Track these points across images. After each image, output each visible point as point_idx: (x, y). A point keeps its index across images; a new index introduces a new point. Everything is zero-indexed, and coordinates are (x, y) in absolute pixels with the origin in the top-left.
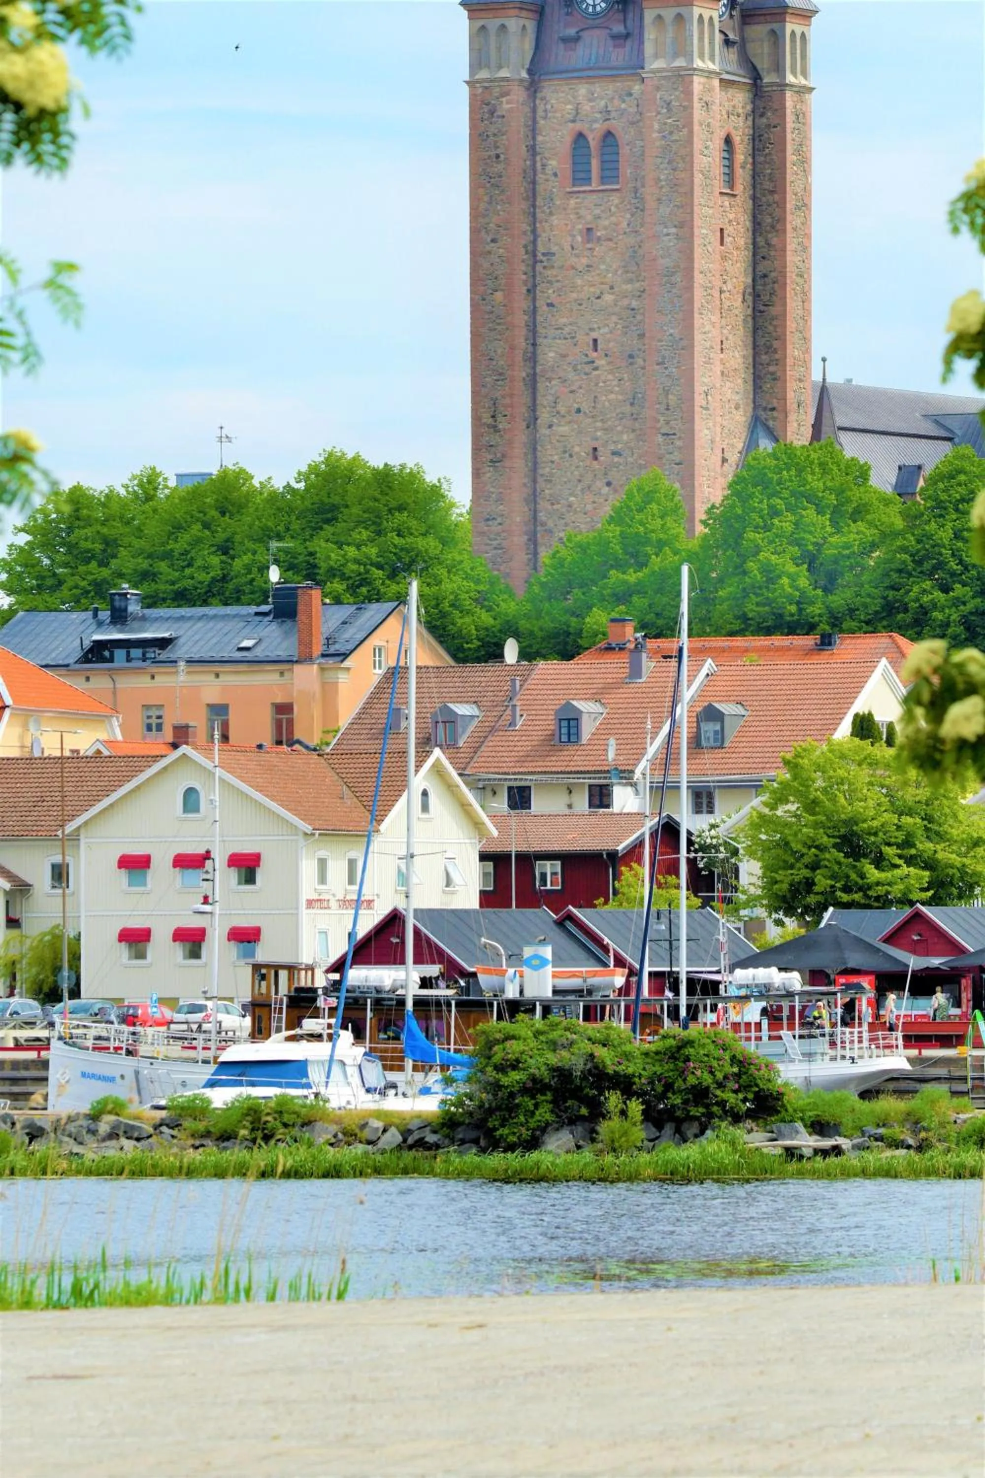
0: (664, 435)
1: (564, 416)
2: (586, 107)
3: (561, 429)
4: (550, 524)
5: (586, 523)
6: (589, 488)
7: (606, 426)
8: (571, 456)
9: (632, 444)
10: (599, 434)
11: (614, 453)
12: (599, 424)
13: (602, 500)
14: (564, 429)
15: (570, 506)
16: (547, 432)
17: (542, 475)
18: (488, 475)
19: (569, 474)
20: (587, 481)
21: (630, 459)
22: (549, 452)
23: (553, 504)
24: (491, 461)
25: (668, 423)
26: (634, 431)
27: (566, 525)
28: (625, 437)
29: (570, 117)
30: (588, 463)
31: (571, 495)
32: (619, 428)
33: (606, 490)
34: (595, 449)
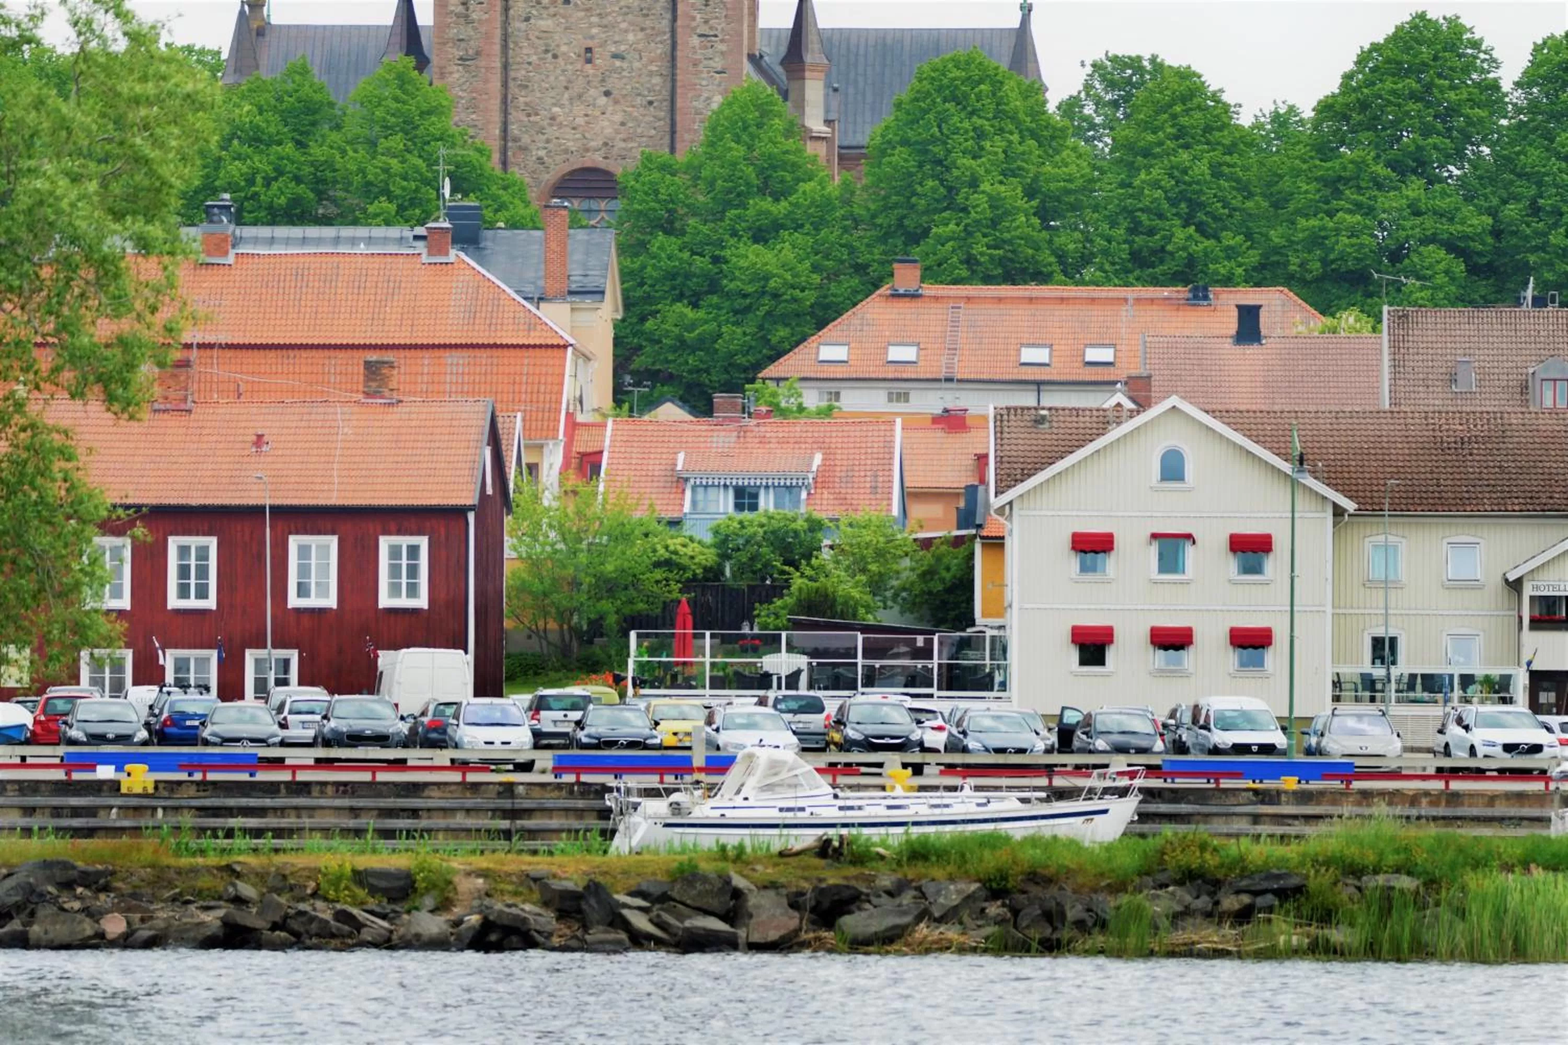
0: (701, 36)
1: (545, 8)
3: (541, 23)
4: (526, 139)
5: (575, 140)
6: (580, 96)
7: (605, 21)
8: (555, 56)
9: (640, 46)
10: (594, 31)
11: (615, 56)
12: (594, 19)
13: (597, 113)
14: (546, 24)
15: (553, 118)
16: (523, 26)
17: (514, 79)
18: (456, 75)
19: (552, 78)
20: (576, 89)
21: (637, 65)
22: (525, 51)
23: (529, 115)
24: (461, 59)
25: (706, 22)
26: (642, 29)
27: (548, 141)
28: (631, 37)
30: (579, 66)
31: (555, 105)
32: (624, 26)
33: (603, 100)
34: (589, 50)
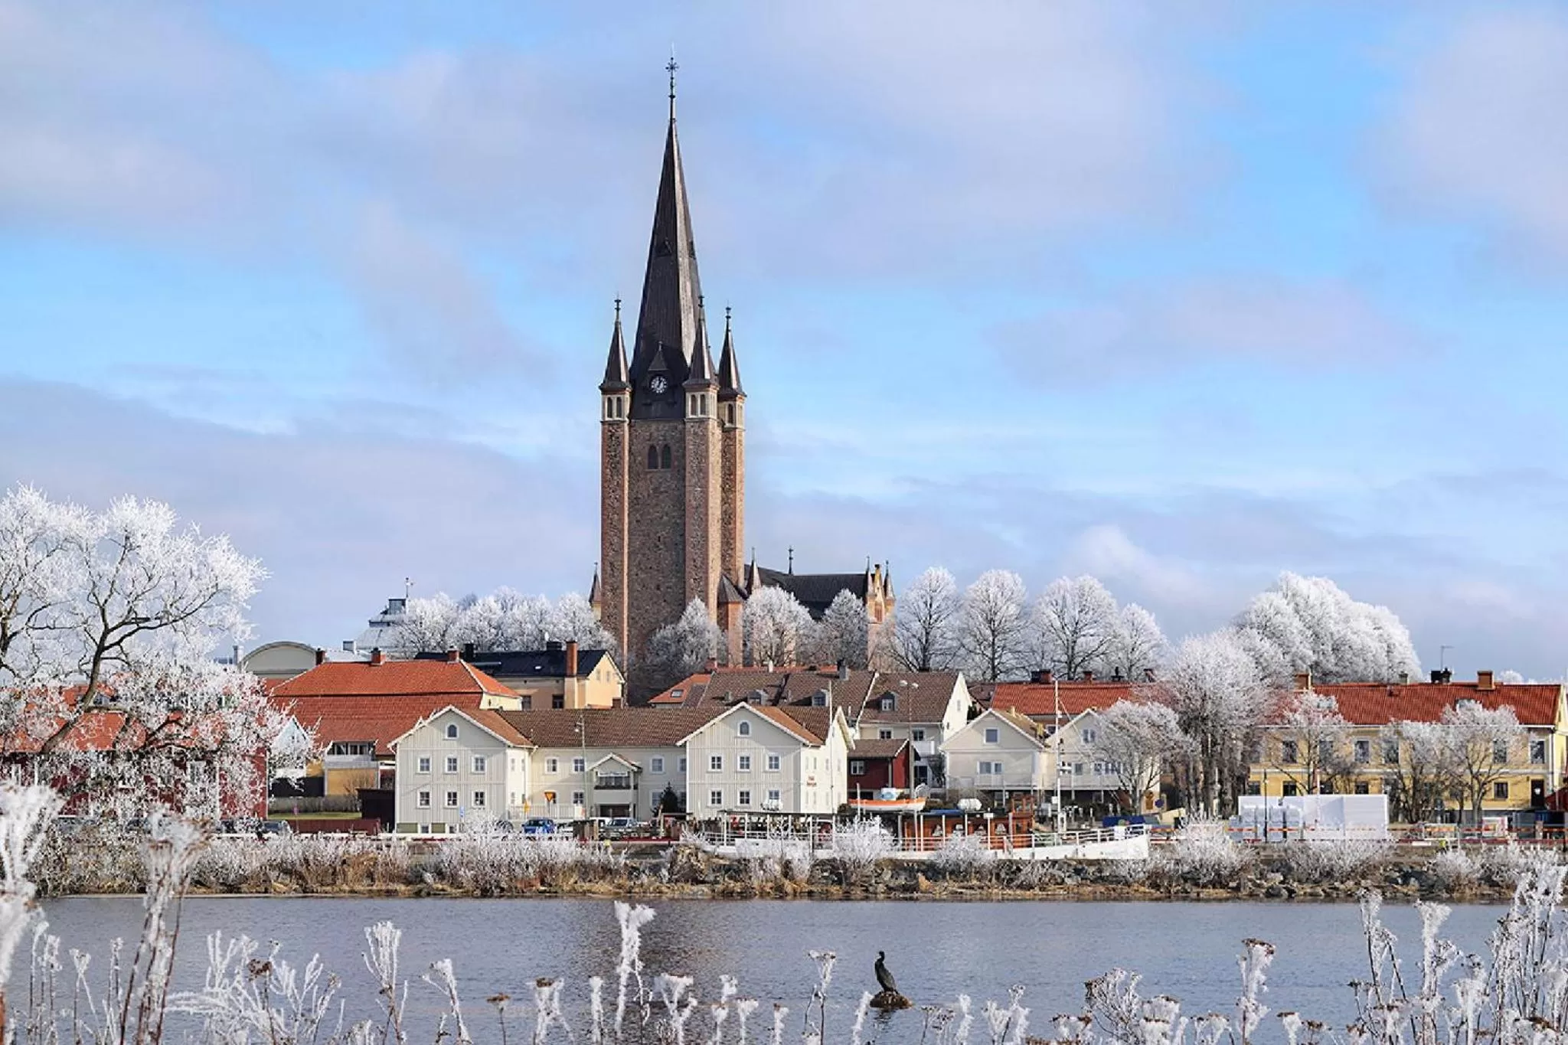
0: (694, 579)
2: (655, 434)
7: (664, 575)
10: (660, 578)
17: (632, 597)
21: (675, 590)
22: (636, 586)
28: (673, 580)
29: (647, 438)
30: (655, 591)
32: (671, 576)
33: (663, 604)
34: (658, 585)
